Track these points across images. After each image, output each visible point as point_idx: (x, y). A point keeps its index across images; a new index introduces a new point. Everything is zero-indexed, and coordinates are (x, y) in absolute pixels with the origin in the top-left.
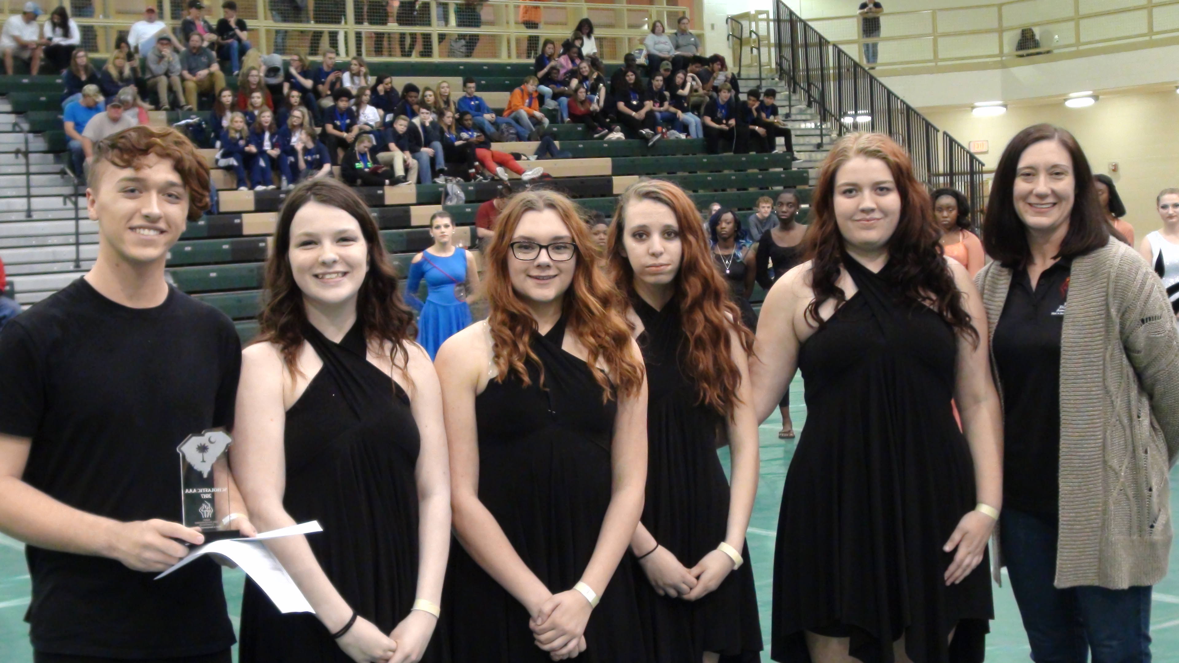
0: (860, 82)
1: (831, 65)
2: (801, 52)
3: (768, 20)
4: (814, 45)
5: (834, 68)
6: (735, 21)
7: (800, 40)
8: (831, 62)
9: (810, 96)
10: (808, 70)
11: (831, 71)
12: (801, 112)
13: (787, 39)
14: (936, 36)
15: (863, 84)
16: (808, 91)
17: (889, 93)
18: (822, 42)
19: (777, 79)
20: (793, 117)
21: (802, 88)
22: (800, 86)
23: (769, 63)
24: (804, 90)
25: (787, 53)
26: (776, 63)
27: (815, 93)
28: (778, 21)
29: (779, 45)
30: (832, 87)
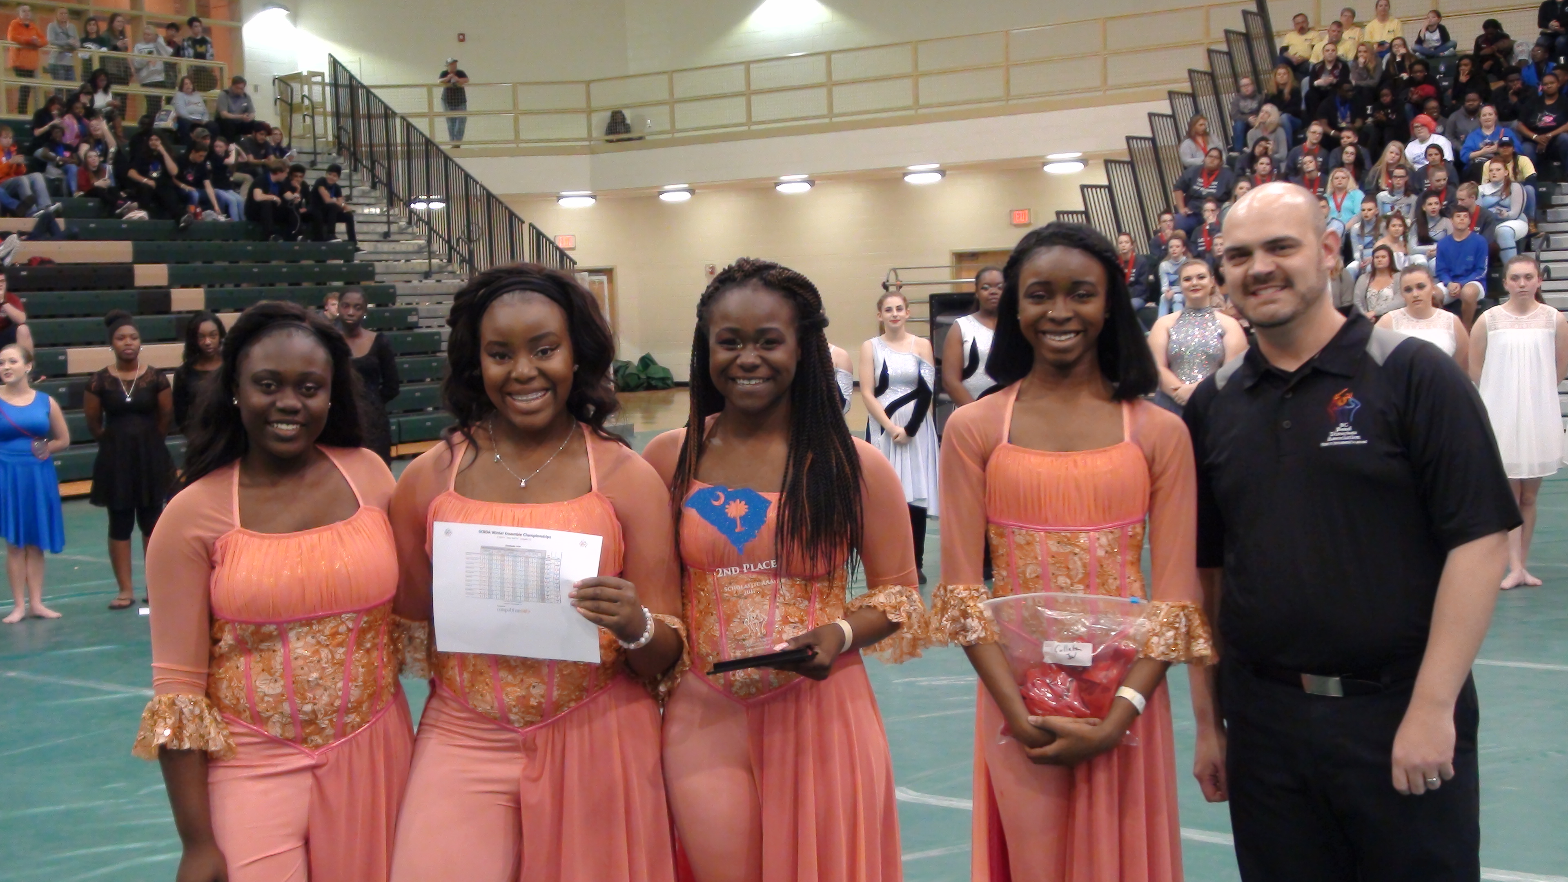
0: (433, 162)
1: (399, 141)
2: (363, 124)
3: (323, 84)
4: (379, 116)
5: (402, 145)
6: (285, 82)
7: (362, 109)
8: (399, 137)
9: (374, 176)
10: (371, 145)
11: (399, 148)
12: (364, 195)
13: (345, 107)
14: (518, 113)
15: (437, 165)
16: (372, 170)
17: (467, 176)
18: (388, 114)
19: (334, 155)
20: (355, 200)
21: (364, 167)
22: (362, 164)
23: (325, 135)
24: (367, 168)
25: (347, 123)
26: (334, 136)
27: (381, 173)
28: (335, 85)
29: (337, 115)
30: (400, 166)
